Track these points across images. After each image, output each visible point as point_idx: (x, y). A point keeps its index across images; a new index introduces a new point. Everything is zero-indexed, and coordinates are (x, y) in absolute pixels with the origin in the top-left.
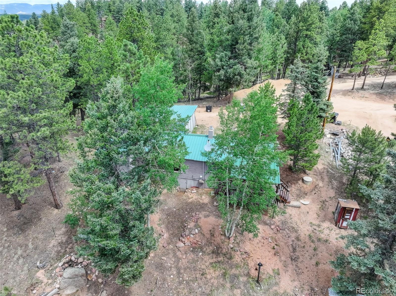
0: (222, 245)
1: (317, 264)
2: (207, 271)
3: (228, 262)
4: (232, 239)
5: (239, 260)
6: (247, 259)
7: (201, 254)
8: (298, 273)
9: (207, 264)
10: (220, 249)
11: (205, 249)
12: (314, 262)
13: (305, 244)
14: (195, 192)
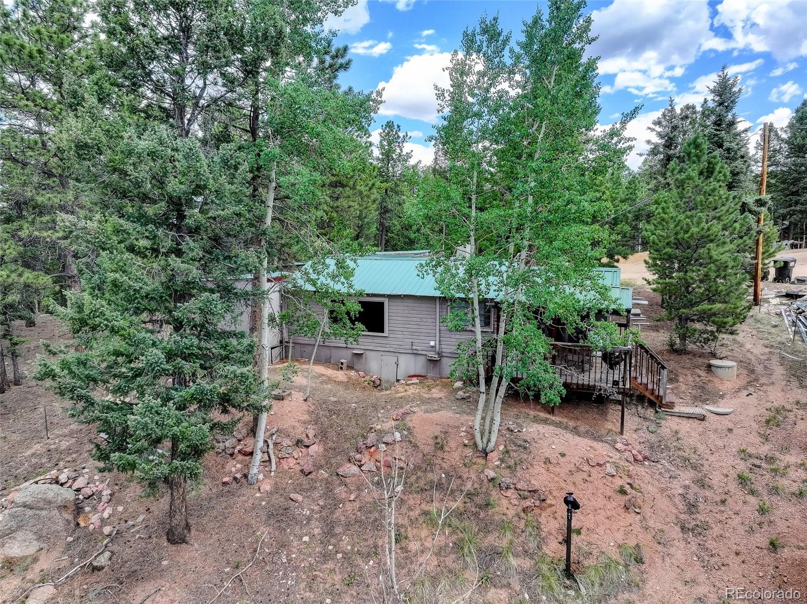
0: (463, 471)
1: (774, 546)
2: (412, 532)
3: (476, 514)
4: (494, 457)
6: (537, 510)
7: (400, 489)
8: (709, 563)
9: (415, 514)
10: (457, 481)
13: (725, 497)
14: (416, 384)
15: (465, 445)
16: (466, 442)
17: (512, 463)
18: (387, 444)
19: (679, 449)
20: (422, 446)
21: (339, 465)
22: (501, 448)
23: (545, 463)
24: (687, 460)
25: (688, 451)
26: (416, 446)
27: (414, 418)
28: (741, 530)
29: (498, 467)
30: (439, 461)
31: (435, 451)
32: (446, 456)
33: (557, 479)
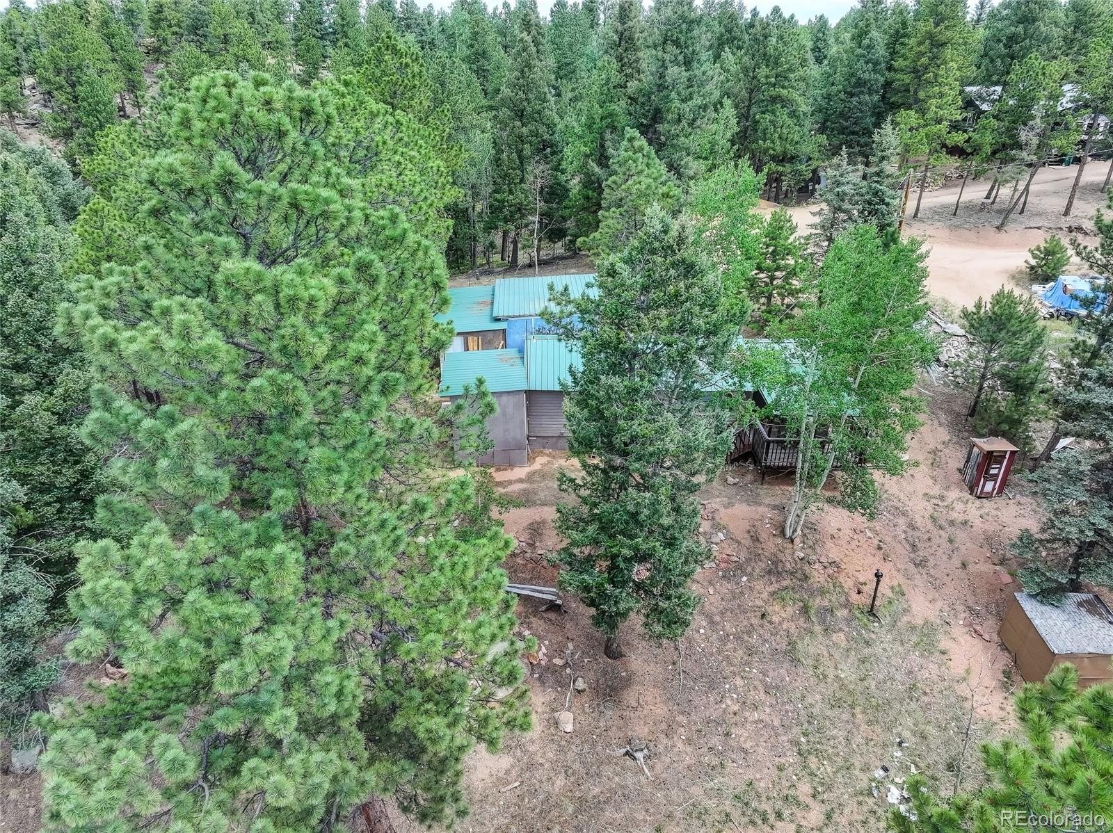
0: (780, 556)
1: (964, 565)
2: (769, 609)
3: (802, 586)
4: (797, 541)
5: (822, 579)
6: (836, 575)
7: (745, 579)
8: (936, 585)
9: (765, 596)
10: (780, 565)
11: (749, 569)
12: (956, 562)
13: (929, 535)
15: (774, 535)
16: (774, 532)
17: (811, 544)
20: (742, 541)
23: (831, 539)
26: (738, 542)
27: (722, 515)
28: (945, 557)
29: (803, 548)
30: (760, 551)
31: (754, 544)
33: (842, 549)
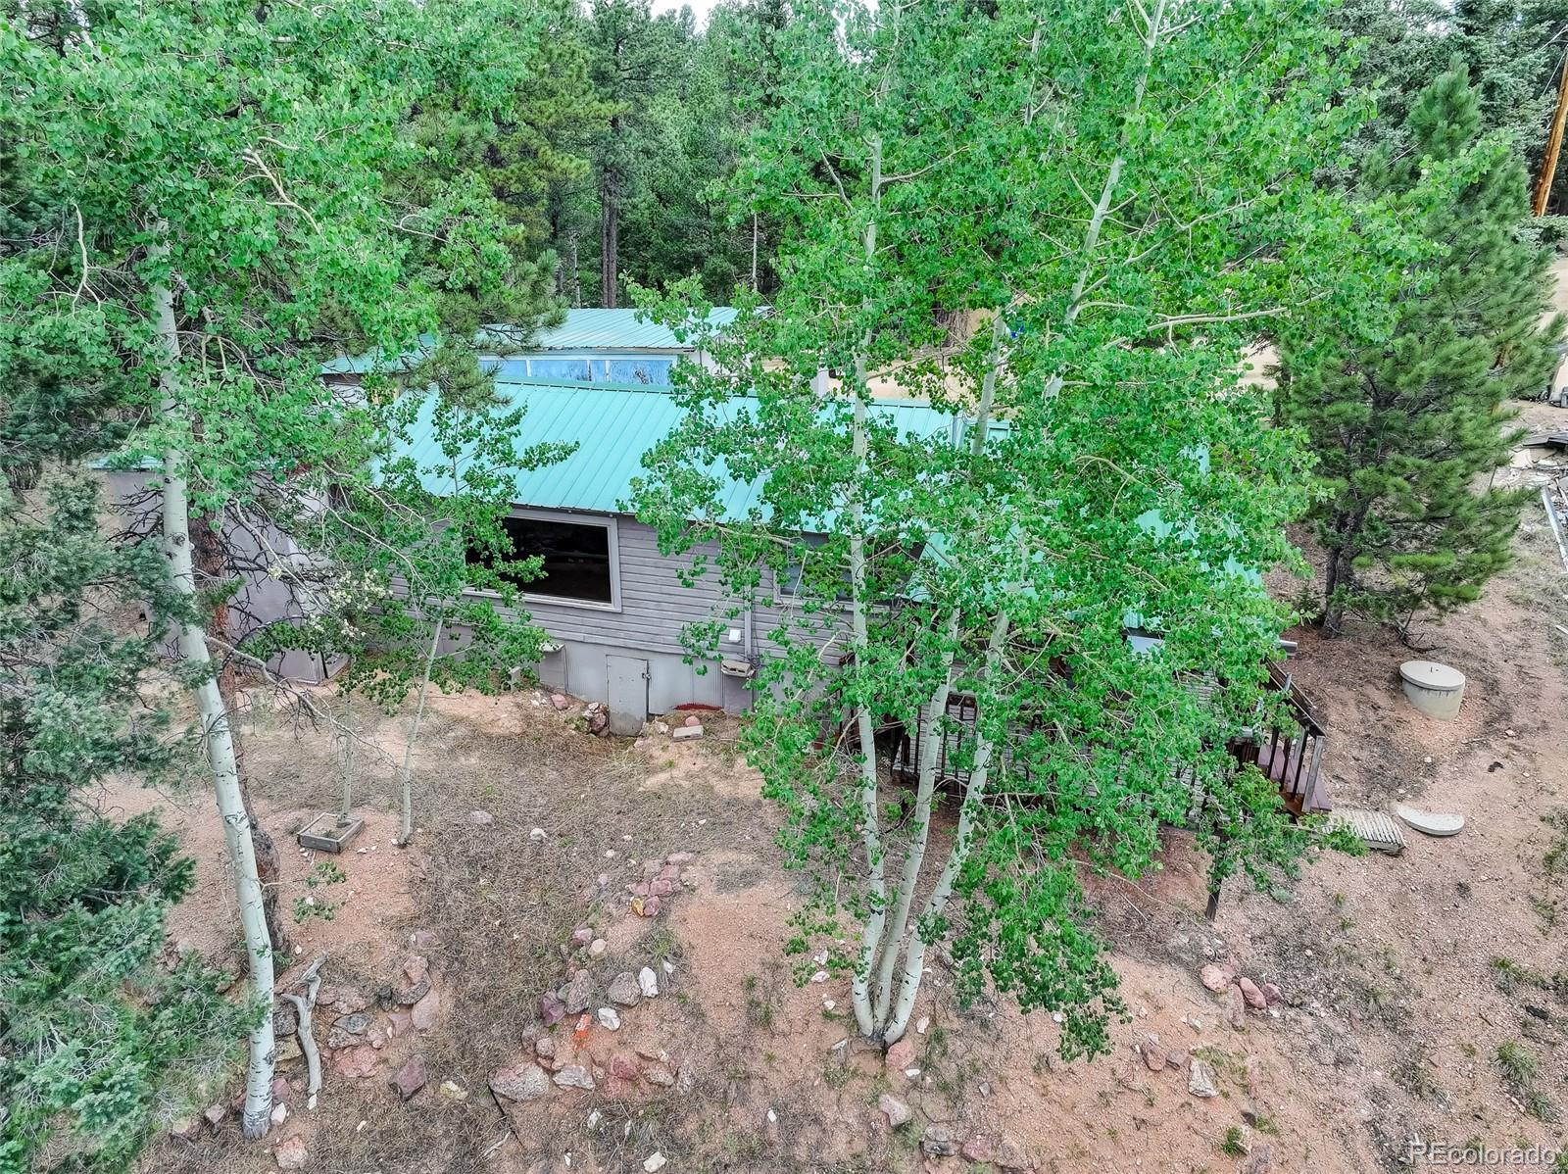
4: (904, 1053)
7: (656, 1161)
11: (692, 1125)
14: (696, 737)
15: (828, 1016)
16: (830, 1005)
17: (950, 1074)
18: (621, 1007)
19: (1349, 959)
20: (713, 1015)
21: (497, 1062)
22: (923, 1024)
23: (1036, 1070)
24: (1369, 994)
25: (1370, 964)
26: (698, 1014)
27: (693, 910)
29: (915, 1085)
30: (757, 1066)
31: (748, 1034)
32: (779, 1050)
33: (1068, 1121)
